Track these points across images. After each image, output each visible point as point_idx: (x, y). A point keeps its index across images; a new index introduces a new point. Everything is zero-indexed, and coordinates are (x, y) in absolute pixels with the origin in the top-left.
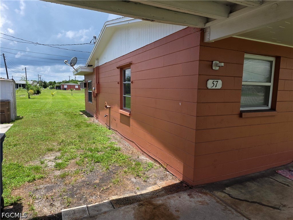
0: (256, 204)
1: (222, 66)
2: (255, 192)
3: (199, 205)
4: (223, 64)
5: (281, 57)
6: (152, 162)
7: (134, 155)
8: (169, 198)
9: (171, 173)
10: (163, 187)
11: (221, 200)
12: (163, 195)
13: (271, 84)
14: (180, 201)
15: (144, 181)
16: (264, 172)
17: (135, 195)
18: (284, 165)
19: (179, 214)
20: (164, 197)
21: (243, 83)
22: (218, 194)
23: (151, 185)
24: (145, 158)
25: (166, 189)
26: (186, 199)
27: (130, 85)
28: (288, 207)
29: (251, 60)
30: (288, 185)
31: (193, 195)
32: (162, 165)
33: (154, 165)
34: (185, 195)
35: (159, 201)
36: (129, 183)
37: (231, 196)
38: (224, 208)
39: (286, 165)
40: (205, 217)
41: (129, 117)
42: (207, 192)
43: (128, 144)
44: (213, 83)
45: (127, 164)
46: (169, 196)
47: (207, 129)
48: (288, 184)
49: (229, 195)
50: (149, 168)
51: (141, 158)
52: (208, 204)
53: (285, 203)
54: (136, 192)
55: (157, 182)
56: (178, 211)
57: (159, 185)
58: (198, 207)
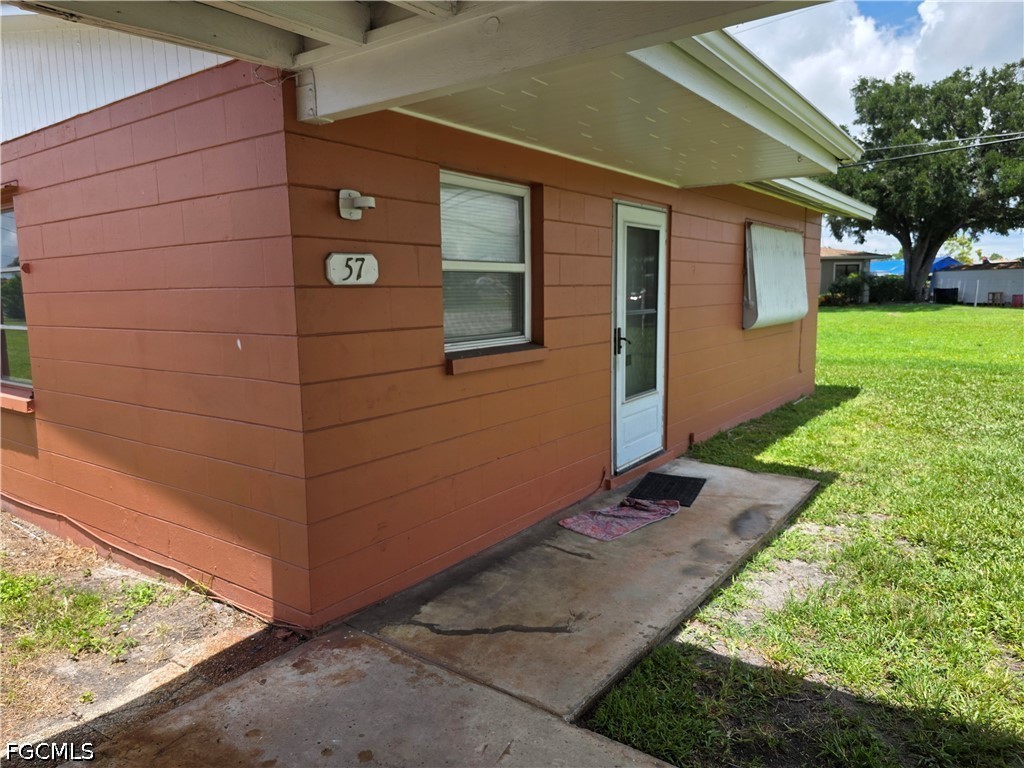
0: (508, 632)
1: (370, 208)
2: (504, 597)
3: (334, 687)
4: (371, 202)
5: (545, 188)
6: (151, 581)
7: (69, 568)
8: (220, 698)
9: (229, 606)
10: (197, 665)
11: (404, 650)
12: (196, 694)
13: (525, 268)
14: (264, 694)
15: (118, 661)
16: (529, 532)
17: (74, 724)
18: (579, 502)
19: (260, 743)
20: (200, 698)
21: (446, 266)
22: (400, 632)
23: (143, 668)
24: (119, 573)
25: (209, 668)
26: (286, 682)
27: (19, 279)
28: (587, 618)
29: (458, 191)
30: (589, 557)
31: (314, 662)
32: (190, 584)
33: (161, 589)
34: (282, 670)
35: (182, 720)
36: (44, 688)
37: (436, 628)
38: (415, 675)
39: (585, 499)
40: (351, 724)
41: (28, 418)
42: (360, 636)
43: (38, 529)
44: (347, 266)
45: (33, 612)
46: (221, 689)
47: (345, 424)
48: (587, 552)
49: (430, 627)
50: (134, 605)
51: (99, 577)
52: (362, 675)
53: (581, 609)
54: (79, 714)
55: (173, 651)
56: (256, 732)
57: (182, 662)
58: (328, 697)
